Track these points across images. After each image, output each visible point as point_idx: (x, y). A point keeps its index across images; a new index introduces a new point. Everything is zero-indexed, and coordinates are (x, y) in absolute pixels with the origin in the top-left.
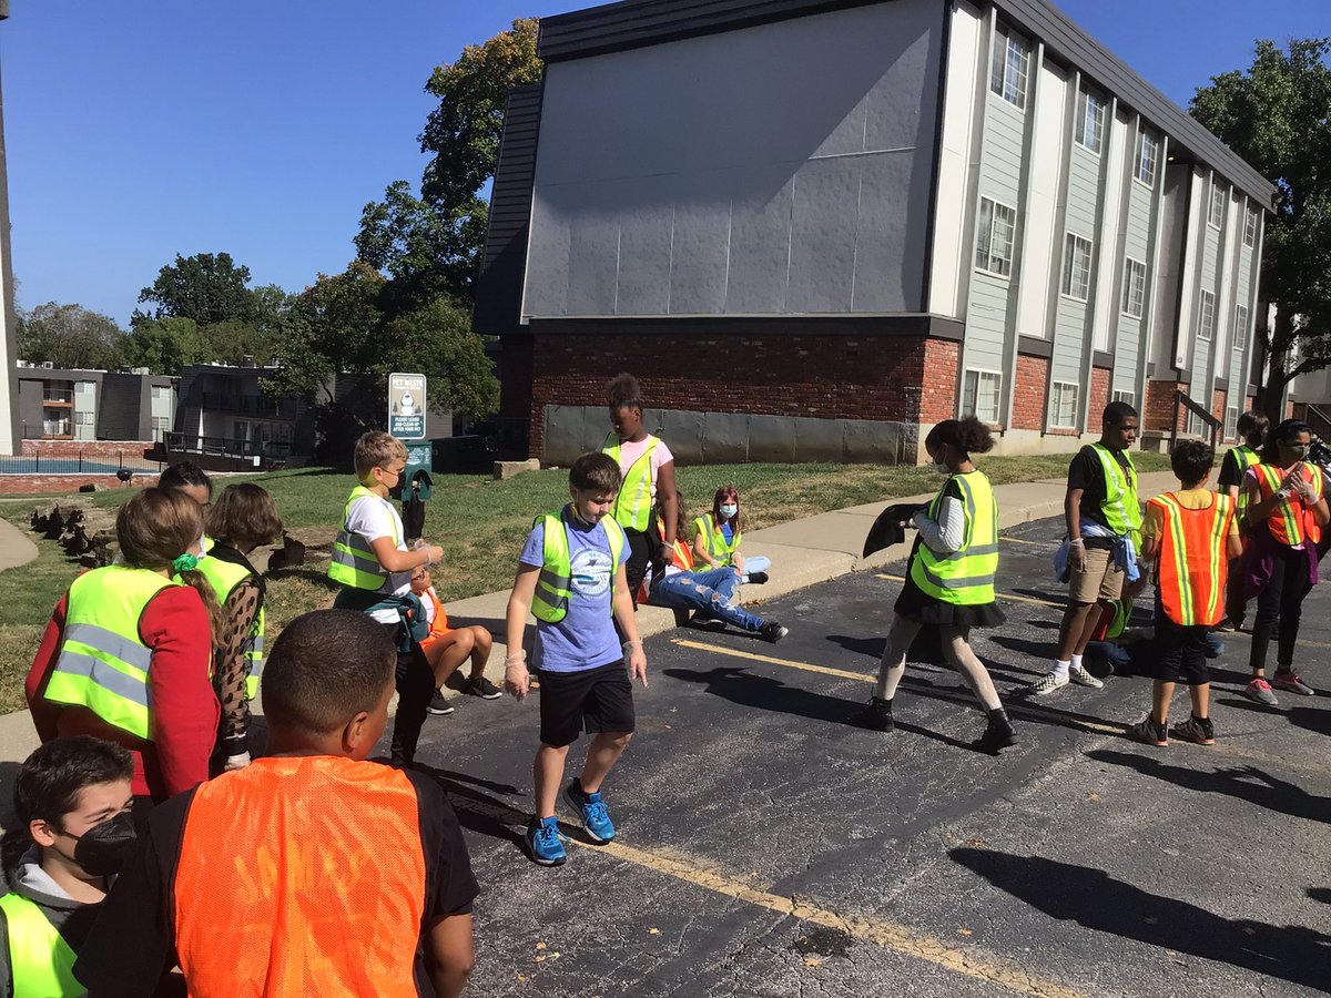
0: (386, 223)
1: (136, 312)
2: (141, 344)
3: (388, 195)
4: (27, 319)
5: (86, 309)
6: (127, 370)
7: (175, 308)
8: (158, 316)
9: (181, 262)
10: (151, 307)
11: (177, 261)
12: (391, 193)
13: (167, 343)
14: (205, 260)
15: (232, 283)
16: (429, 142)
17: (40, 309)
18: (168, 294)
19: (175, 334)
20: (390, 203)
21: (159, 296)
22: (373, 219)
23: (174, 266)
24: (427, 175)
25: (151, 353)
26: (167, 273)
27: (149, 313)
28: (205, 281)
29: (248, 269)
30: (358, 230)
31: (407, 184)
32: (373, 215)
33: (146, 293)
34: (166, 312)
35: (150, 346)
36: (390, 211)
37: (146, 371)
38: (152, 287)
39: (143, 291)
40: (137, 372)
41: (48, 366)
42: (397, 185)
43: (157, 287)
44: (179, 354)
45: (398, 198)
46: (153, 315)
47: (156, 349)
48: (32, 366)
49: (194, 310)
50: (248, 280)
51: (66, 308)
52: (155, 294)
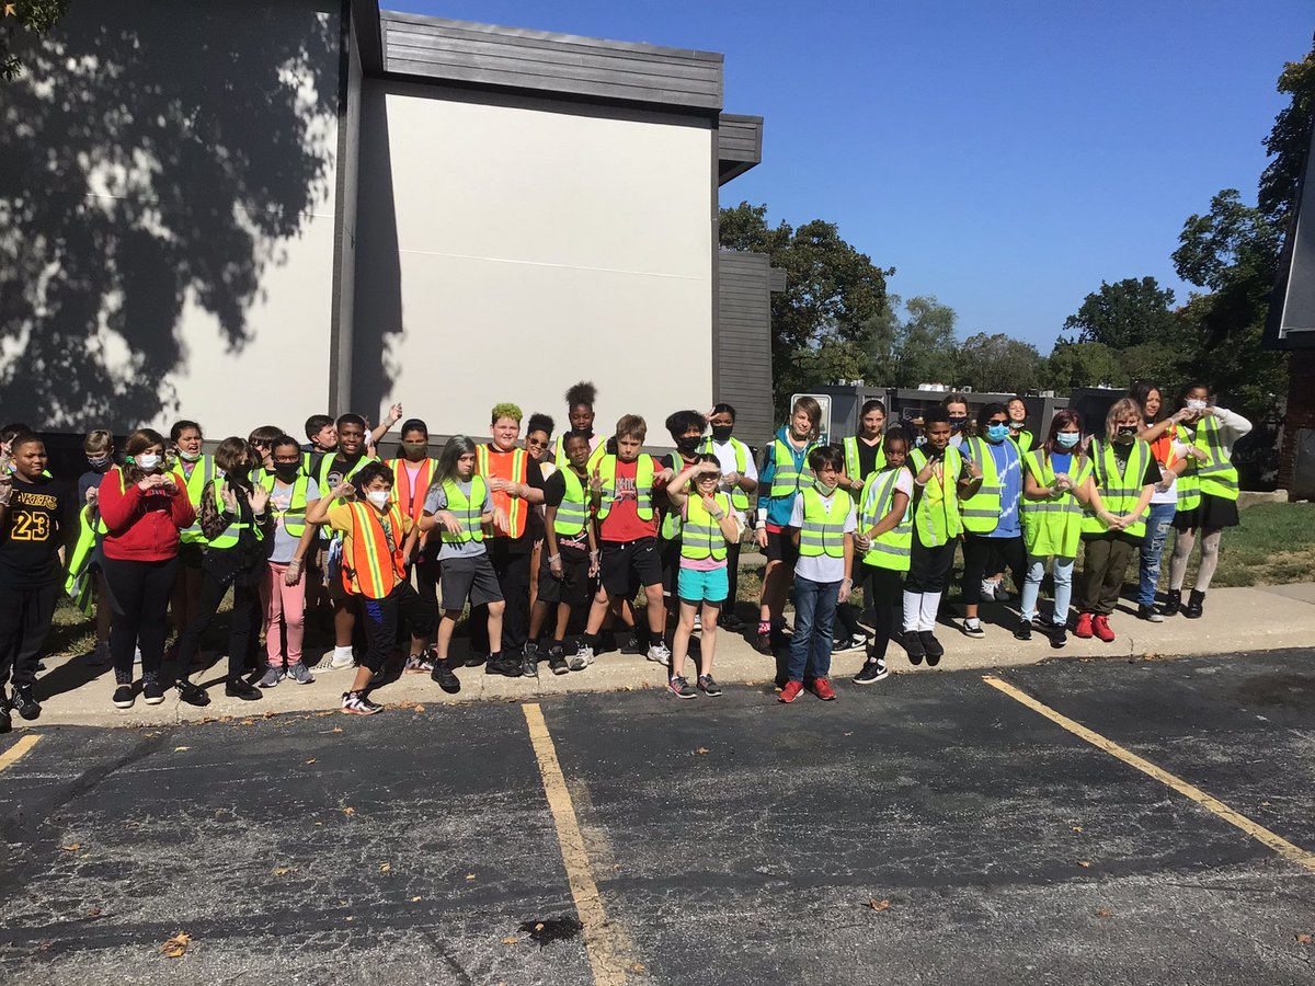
0: (1208, 236)
1: (1060, 339)
2: (1053, 369)
3: (1214, 206)
4: (960, 348)
5: (1011, 337)
6: (1034, 393)
7: (1097, 334)
8: (1080, 341)
9: (1106, 289)
10: (1075, 334)
11: (1102, 288)
12: (1216, 203)
13: (1077, 366)
14: (1130, 285)
15: (1154, 306)
16: (1274, 144)
17: (971, 340)
18: (1091, 321)
19: (1085, 358)
20: (1215, 214)
21: (1083, 322)
22: (1194, 232)
23: (1098, 293)
24: (1264, 180)
25: (1061, 377)
26: (1092, 301)
27: (1072, 339)
28: (1128, 306)
29: (1172, 291)
30: (1178, 245)
31: (1235, 191)
32: (1196, 227)
33: (1071, 321)
34: (1088, 337)
35: (1061, 370)
36: (1215, 223)
37: (1051, 394)
38: (1077, 314)
39: (1068, 319)
40: (1043, 395)
41: (967, 390)
42: (1225, 194)
43: (1081, 316)
44: (1087, 377)
45: (1226, 208)
46: (1076, 341)
47: (1066, 373)
48: (954, 390)
49: (1113, 334)
50: (1171, 302)
51: (995, 338)
52: (1079, 320)
